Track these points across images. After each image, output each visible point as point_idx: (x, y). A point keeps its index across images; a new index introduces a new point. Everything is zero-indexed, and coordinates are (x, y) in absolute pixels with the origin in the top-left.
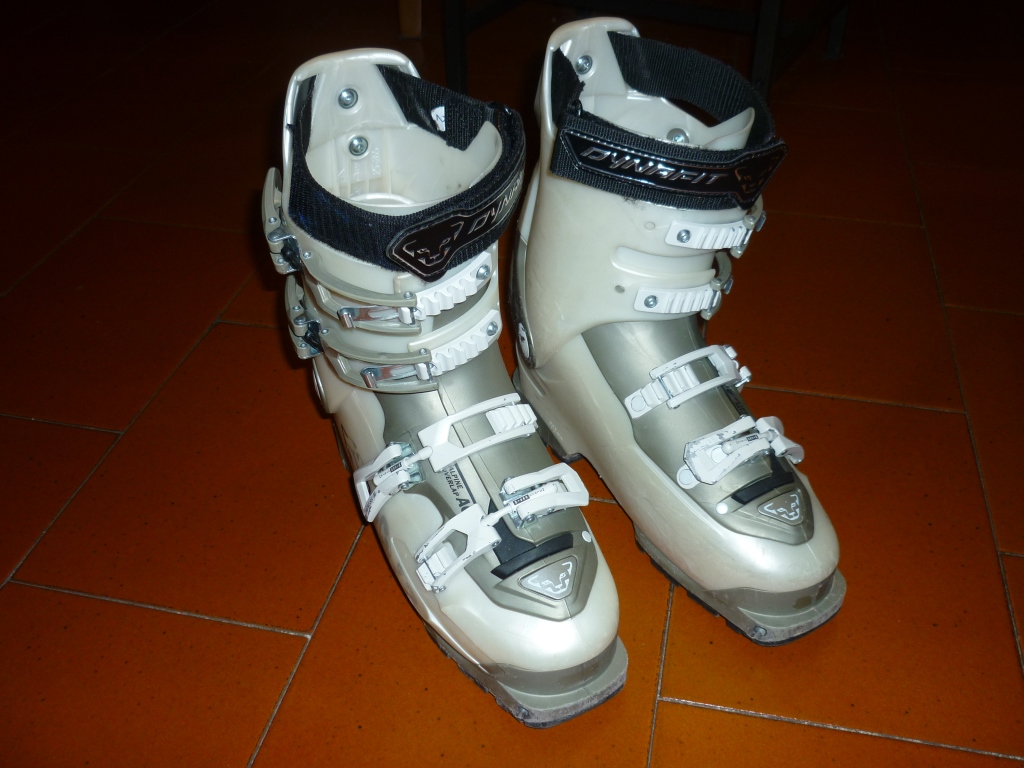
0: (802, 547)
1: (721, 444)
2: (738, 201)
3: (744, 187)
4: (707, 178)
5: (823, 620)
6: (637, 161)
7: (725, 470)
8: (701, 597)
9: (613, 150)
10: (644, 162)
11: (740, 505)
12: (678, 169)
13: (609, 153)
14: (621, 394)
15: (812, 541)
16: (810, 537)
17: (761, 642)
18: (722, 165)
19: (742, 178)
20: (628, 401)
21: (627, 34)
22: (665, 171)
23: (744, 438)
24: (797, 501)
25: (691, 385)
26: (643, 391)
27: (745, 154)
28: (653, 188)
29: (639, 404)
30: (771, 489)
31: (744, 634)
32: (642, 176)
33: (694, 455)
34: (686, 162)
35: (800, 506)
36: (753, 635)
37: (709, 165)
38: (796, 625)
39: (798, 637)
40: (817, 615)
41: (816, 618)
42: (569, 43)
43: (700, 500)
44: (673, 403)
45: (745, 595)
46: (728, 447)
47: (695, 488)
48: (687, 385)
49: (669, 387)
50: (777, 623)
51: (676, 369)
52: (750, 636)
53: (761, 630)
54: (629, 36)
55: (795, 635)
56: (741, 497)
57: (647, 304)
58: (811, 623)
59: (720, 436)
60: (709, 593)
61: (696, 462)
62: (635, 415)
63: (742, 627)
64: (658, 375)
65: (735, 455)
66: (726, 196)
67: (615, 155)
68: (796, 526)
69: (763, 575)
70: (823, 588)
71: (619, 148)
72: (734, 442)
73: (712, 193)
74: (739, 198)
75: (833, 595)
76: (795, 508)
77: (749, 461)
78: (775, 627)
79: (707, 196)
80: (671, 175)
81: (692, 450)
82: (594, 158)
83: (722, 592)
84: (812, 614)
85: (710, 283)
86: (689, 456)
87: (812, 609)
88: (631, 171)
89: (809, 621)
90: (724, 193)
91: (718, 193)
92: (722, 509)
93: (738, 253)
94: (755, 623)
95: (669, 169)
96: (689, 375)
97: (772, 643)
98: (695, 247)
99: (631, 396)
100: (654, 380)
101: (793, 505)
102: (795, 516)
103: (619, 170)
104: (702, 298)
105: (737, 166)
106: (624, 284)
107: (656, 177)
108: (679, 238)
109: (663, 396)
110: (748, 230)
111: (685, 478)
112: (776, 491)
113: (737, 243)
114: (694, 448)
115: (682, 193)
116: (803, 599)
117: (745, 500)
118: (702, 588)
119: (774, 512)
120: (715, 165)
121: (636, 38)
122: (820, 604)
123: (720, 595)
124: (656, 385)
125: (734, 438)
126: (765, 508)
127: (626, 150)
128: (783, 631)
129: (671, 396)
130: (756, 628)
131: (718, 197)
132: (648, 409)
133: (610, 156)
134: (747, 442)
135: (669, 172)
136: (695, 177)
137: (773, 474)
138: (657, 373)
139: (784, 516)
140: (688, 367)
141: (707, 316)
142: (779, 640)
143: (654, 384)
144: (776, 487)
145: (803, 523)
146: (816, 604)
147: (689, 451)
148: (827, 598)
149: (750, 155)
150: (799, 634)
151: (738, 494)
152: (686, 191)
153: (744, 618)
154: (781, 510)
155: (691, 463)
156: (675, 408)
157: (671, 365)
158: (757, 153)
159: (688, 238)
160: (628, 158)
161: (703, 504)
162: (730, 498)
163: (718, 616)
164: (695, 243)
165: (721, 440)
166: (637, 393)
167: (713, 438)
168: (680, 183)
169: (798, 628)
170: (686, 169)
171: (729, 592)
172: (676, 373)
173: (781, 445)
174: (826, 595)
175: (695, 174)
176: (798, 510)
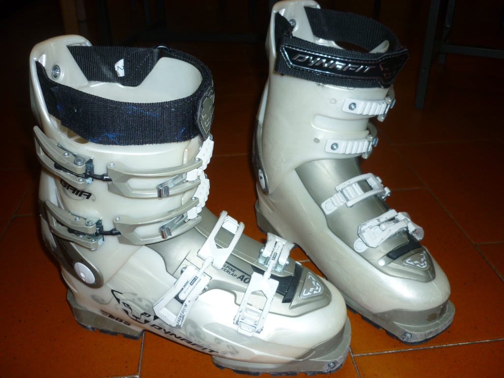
0: (430, 283)
1: (379, 225)
2: (381, 83)
3: (385, 74)
4: (364, 69)
5: (444, 328)
6: (324, 61)
7: (382, 239)
8: (370, 318)
9: (310, 55)
10: (328, 60)
11: (392, 260)
12: (347, 63)
13: (307, 57)
14: (318, 202)
15: (435, 280)
16: (434, 277)
17: (408, 343)
18: (372, 61)
19: (384, 70)
20: (323, 205)
21: (314, 7)
22: (339, 66)
23: (392, 222)
24: (424, 258)
25: (359, 194)
26: (332, 198)
27: (385, 55)
28: (334, 76)
29: (329, 207)
30: (409, 251)
31: (397, 338)
32: (327, 69)
33: (364, 231)
34: (352, 59)
35: (426, 260)
36: (403, 339)
37: (365, 61)
38: (429, 331)
39: (430, 339)
40: (441, 325)
41: (440, 327)
42: (284, 10)
43: (368, 259)
44: (350, 204)
45: (398, 314)
46: (383, 226)
47: (365, 252)
48: (356, 193)
49: (347, 195)
50: (417, 330)
51: (350, 185)
52: (401, 339)
53: (408, 335)
54: (315, 9)
55: (428, 338)
56: (393, 256)
57: (332, 148)
58: (437, 330)
59: (379, 220)
60: (375, 315)
61: (365, 235)
62: (328, 213)
63: (397, 334)
64: (340, 189)
65: (388, 230)
66: (375, 79)
67: (311, 58)
68: (425, 271)
69: (407, 301)
70: (442, 309)
71: (313, 53)
72: (387, 224)
73: (367, 78)
74: (382, 81)
75: (448, 314)
76: (424, 261)
77: (396, 234)
78: (416, 333)
79: (364, 80)
80: (344, 67)
81: (362, 229)
82: (299, 60)
83: (383, 314)
84: (437, 325)
85: (366, 138)
86: (361, 232)
87: (437, 321)
88: (321, 67)
89: (436, 328)
90: (374, 78)
91: (370, 78)
92: (382, 263)
93: (381, 119)
94: (405, 331)
95: (342, 64)
96: (358, 188)
97: (415, 343)
98: (359, 113)
99: (325, 202)
100: (338, 192)
101: (422, 260)
102: (424, 266)
103: (314, 67)
104: (362, 146)
105: (381, 62)
106: (319, 138)
107: (334, 70)
108: (350, 108)
109: (343, 200)
110: (388, 105)
111: (359, 246)
112: (412, 252)
113: (381, 112)
114: (363, 228)
115: (350, 78)
116: (433, 315)
117: (395, 257)
118: (370, 312)
119: (412, 263)
120: (368, 61)
121: (318, 9)
122: (442, 319)
123: (383, 316)
124: (339, 194)
125: (386, 221)
126: (407, 261)
127: (317, 54)
128: (421, 335)
129: (348, 200)
130: (405, 333)
131: (370, 80)
132: (335, 208)
133: (309, 59)
134: (393, 223)
135: (343, 66)
136: (357, 68)
137: (410, 242)
138: (339, 188)
139: (418, 265)
140: (357, 184)
141: (366, 157)
142: (419, 340)
143: (338, 194)
144: (412, 250)
145: (429, 269)
146: (439, 319)
147: (360, 230)
148: (445, 315)
149: (388, 56)
150: (430, 336)
151: (390, 254)
152: (352, 77)
153: (397, 328)
154: (416, 262)
155: (363, 236)
156: (351, 207)
157: (347, 183)
158: (392, 55)
159: (355, 107)
160: (319, 59)
161: (370, 261)
162: (386, 256)
163: (381, 329)
164: (358, 110)
165: (378, 223)
166: (329, 200)
167: (374, 222)
168: (349, 72)
169: (430, 333)
170: (351, 63)
171: (388, 313)
172: (350, 187)
173: (412, 227)
174: (444, 314)
175: (357, 66)
176: (425, 262)
